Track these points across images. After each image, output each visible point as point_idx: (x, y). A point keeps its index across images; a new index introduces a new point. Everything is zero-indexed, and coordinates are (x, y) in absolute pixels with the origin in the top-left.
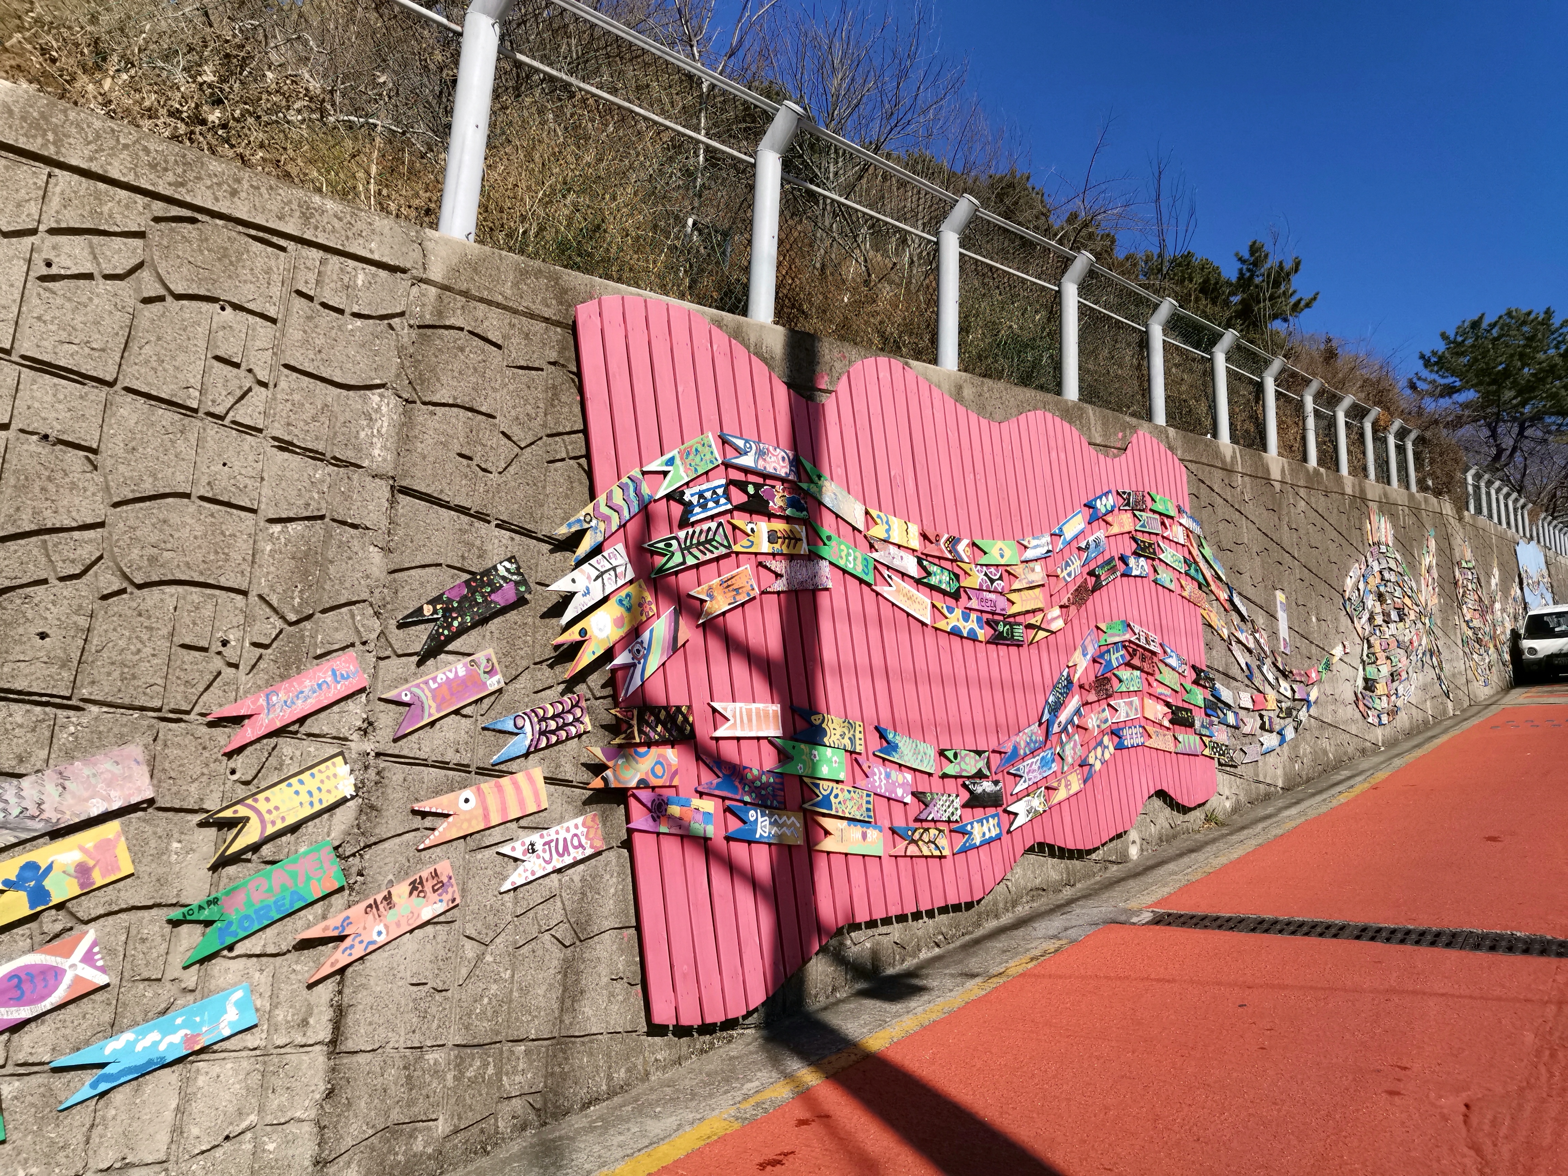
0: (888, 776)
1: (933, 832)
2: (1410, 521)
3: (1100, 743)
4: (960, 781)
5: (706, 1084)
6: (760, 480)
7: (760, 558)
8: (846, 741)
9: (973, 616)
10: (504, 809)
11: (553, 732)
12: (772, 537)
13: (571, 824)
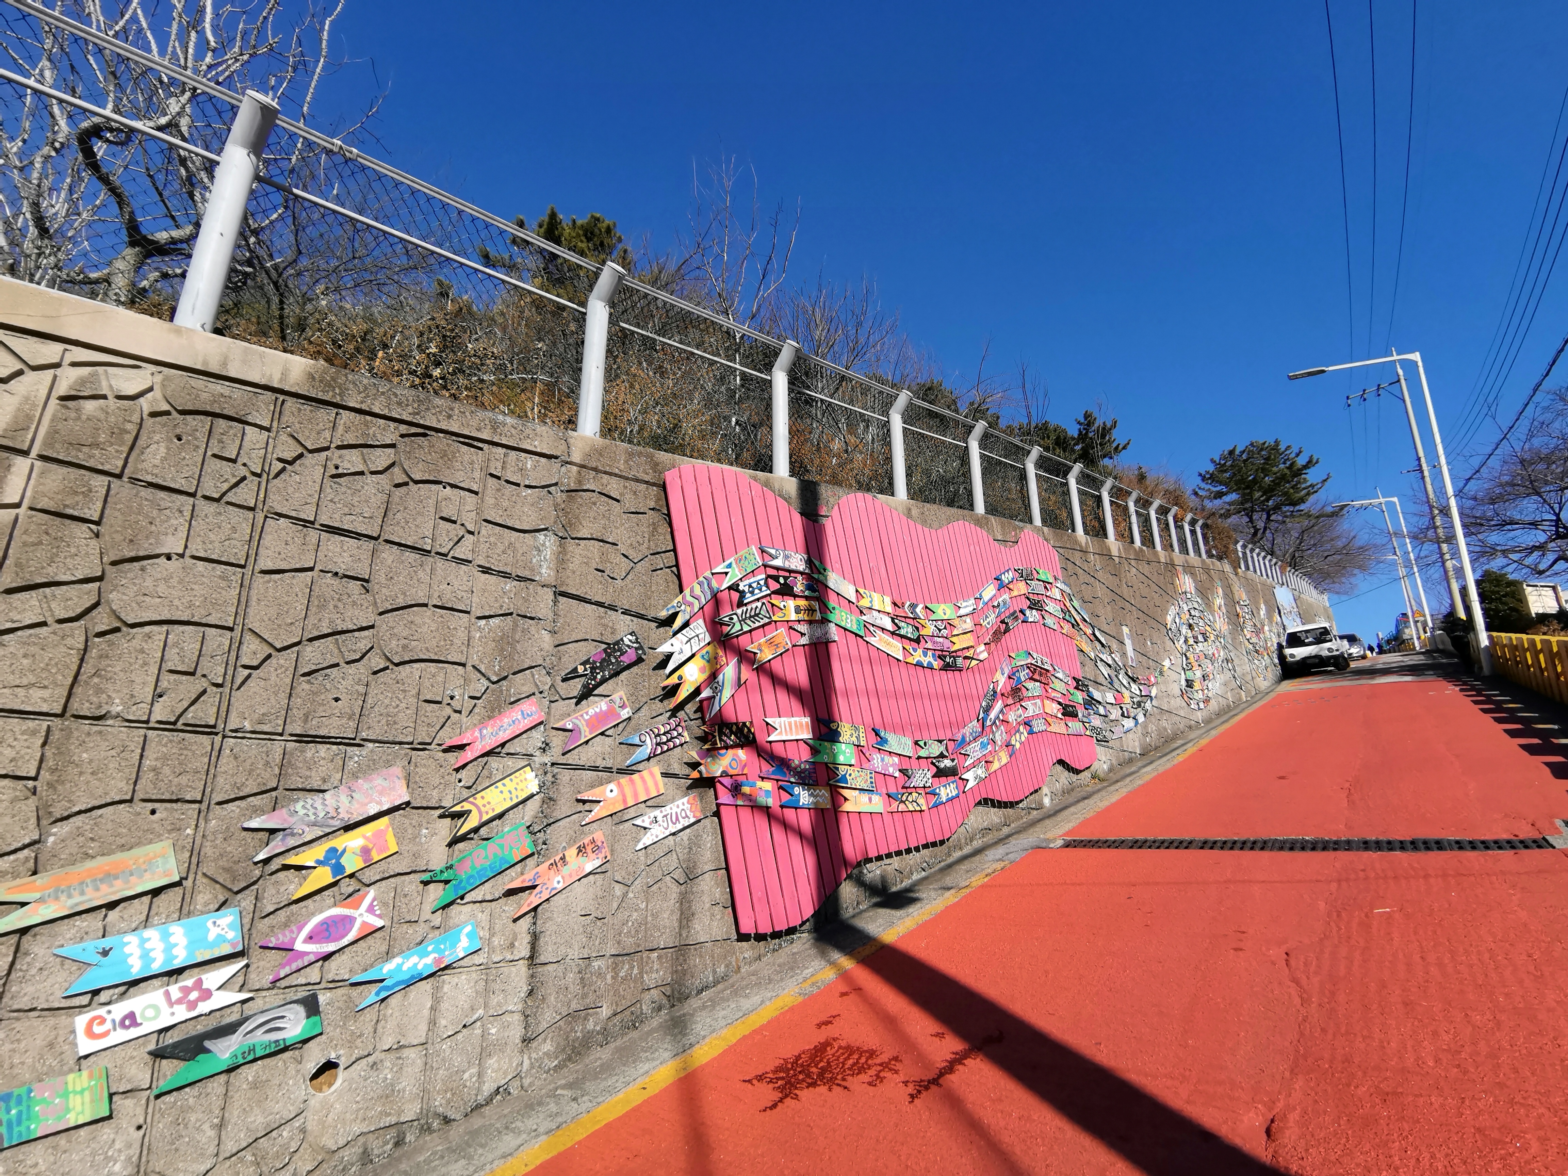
0: (883, 760)
1: (915, 795)
2: (1204, 577)
3: (1018, 731)
4: (930, 760)
5: (778, 972)
6: (787, 574)
7: (790, 624)
8: (854, 739)
9: (930, 653)
10: (636, 795)
11: (665, 743)
12: (798, 610)
13: (680, 802)
